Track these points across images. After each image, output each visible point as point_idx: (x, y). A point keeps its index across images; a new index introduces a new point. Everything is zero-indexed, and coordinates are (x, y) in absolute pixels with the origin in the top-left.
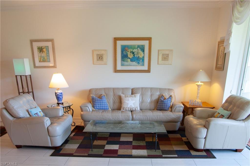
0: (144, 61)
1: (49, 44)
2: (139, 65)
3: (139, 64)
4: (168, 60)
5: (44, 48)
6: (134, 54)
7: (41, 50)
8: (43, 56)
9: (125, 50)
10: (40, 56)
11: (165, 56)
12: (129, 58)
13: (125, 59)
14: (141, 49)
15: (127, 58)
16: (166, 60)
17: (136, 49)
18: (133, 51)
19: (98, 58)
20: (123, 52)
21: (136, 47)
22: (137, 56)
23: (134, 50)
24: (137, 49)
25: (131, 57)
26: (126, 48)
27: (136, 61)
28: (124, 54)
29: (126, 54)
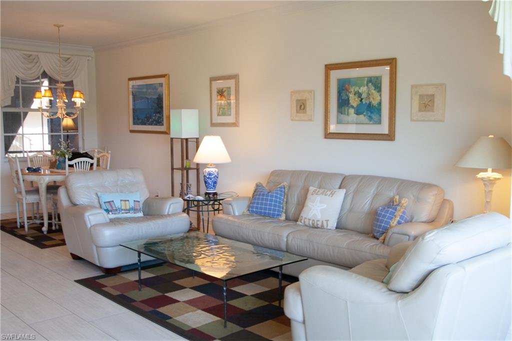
0: (381, 112)
2: (371, 123)
3: (370, 121)
4: (432, 110)
6: (360, 97)
7: (221, 93)
9: (344, 90)
10: (220, 104)
11: (426, 100)
12: (353, 107)
13: (345, 111)
14: (374, 86)
15: (348, 106)
16: (428, 111)
17: (364, 86)
18: (360, 91)
19: (299, 107)
20: (341, 95)
21: (365, 82)
22: (368, 102)
23: (361, 88)
24: (367, 86)
25: (355, 105)
26: (347, 86)
27: (365, 113)
28: (343, 98)
29: (347, 97)
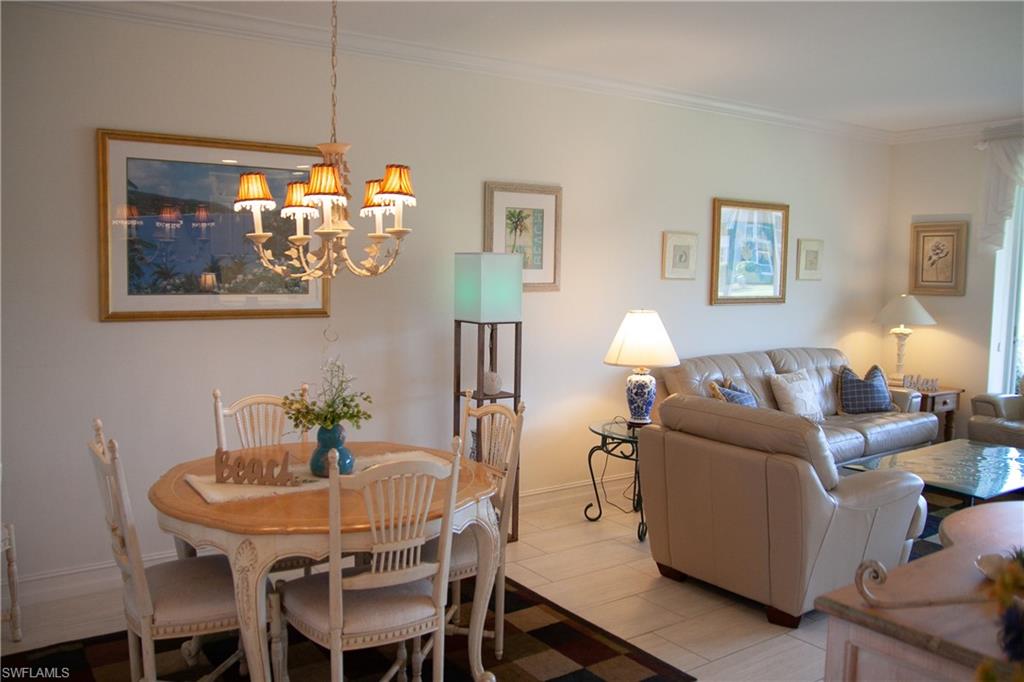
1: (546, 203)
4: (816, 269)
5: (529, 216)
6: (752, 248)
7: (516, 220)
8: (520, 247)
10: (513, 243)
11: (811, 257)
14: (767, 236)
16: (813, 269)
19: (677, 258)
24: (760, 235)
